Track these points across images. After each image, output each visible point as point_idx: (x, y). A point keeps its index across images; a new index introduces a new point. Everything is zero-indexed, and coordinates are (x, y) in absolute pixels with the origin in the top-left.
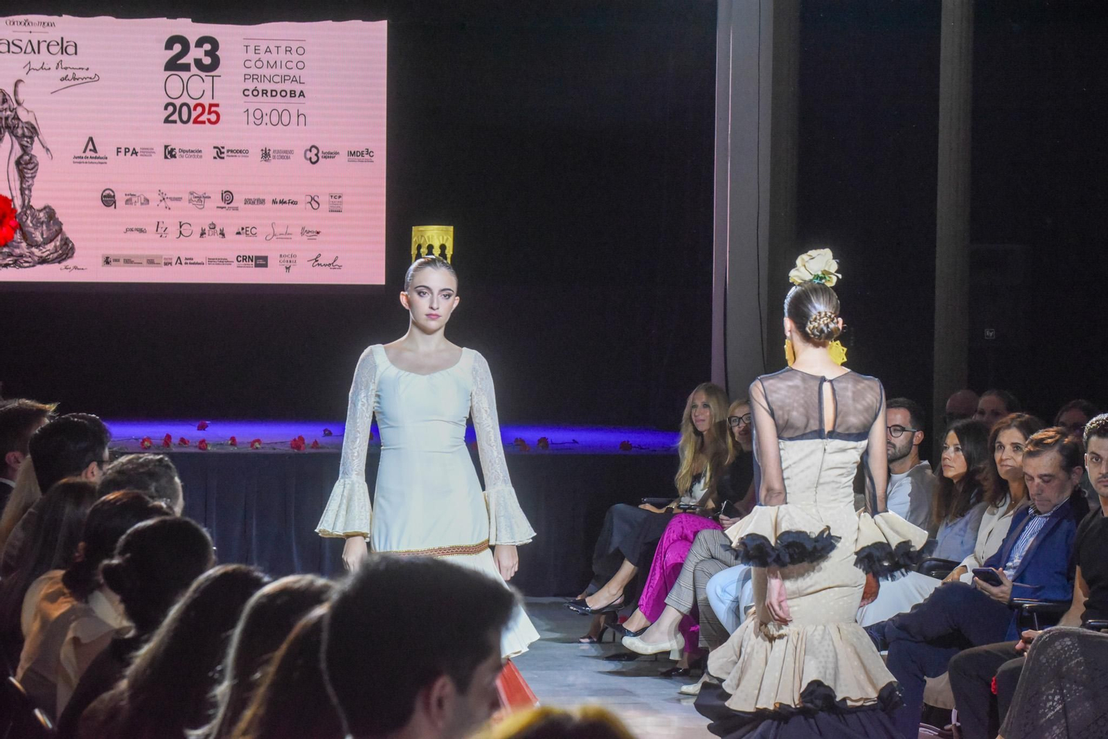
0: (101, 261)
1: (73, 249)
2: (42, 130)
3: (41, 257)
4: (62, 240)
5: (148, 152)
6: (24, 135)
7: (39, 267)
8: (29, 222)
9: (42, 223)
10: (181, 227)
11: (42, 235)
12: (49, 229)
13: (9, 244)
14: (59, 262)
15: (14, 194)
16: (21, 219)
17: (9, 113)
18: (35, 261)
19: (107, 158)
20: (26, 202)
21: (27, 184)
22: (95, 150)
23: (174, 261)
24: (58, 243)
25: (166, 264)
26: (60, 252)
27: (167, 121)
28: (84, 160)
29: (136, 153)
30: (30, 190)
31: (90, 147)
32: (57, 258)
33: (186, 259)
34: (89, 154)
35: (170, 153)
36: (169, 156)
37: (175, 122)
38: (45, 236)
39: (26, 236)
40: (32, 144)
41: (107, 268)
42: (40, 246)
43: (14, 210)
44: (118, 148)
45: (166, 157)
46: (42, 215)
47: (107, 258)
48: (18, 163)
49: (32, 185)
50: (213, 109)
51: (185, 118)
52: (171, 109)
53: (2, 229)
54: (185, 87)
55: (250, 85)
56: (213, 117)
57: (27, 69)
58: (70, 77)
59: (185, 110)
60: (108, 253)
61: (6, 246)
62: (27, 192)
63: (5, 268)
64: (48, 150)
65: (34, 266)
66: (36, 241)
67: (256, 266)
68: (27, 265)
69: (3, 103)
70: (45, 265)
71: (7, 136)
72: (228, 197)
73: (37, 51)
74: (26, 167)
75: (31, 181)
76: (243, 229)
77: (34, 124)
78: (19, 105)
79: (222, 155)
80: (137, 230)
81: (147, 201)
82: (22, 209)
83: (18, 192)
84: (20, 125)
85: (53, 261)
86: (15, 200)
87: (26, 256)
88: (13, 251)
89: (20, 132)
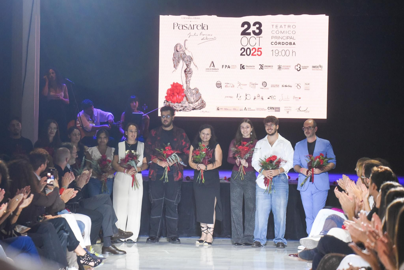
0: (216, 108)
1: (205, 104)
2: (194, 59)
3: (193, 107)
5: (234, 67)
8: (189, 94)
9: (194, 94)
10: (246, 96)
12: (196, 97)
13: (181, 102)
14: (200, 109)
15: (183, 83)
16: (186, 93)
17: (182, 52)
18: (191, 109)
19: (218, 69)
20: (188, 86)
21: (189, 79)
22: (214, 66)
23: (243, 109)
24: (200, 102)
25: (240, 110)
26: (200, 105)
27: (241, 55)
28: (210, 70)
29: (229, 67)
31: (212, 65)
33: (248, 108)
34: (212, 68)
35: (243, 67)
36: (242, 68)
37: (244, 55)
38: (195, 99)
39: (187, 99)
40: (190, 64)
41: (218, 112)
42: (193, 103)
43: (184, 90)
44: (223, 66)
45: (241, 69)
46: (194, 91)
48: (185, 71)
49: (190, 80)
50: (259, 50)
51: (248, 53)
52: (243, 50)
53: (179, 97)
54: (249, 41)
55: (274, 40)
56: (259, 53)
57: (189, 35)
58: (205, 38)
59: (248, 50)
60: (218, 106)
61: (180, 103)
62: (188, 82)
63: (180, 112)
64: (196, 66)
65: (190, 111)
66: (192, 101)
67: (276, 111)
68: (188, 110)
69: (180, 49)
70: (195, 110)
71: (181, 61)
72: (265, 84)
73: (193, 28)
74: (187, 72)
75: (190, 78)
76: (270, 97)
77: (191, 56)
78: (186, 49)
79: (262, 68)
80: (229, 97)
81: (233, 86)
82: (186, 89)
83: (185, 82)
84: (186, 57)
85: (197, 109)
86: (184, 85)
87: (188, 107)
88: (183, 105)
89: (186, 59)
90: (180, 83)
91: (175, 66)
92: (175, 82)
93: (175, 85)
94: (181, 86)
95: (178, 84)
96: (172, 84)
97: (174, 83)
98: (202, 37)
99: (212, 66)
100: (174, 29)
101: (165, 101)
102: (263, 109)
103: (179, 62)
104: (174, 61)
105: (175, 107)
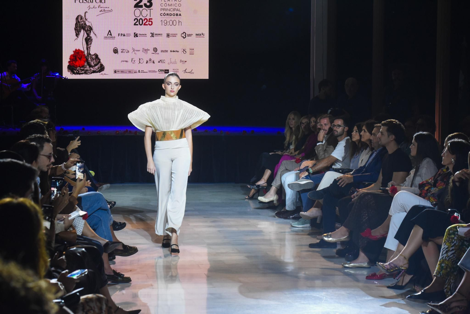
0: (113, 72)
1: (104, 68)
2: (94, 28)
3: (94, 71)
4: (100, 65)
5: (129, 35)
6: (88, 30)
8: (89, 59)
9: (94, 59)
10: (140, 60)
12: (96, 61)
13: (83, 66)
14: (100, 72)
15: (85, 50)
16: (87, 58)
17: (83, 23)
18: (91, 72)
19: (115, 37)
20: (89, 52)
21: (89, 46)
22: (111, 35)
23: (137, 72)
24: (99, 66)
25: (135, 73)
26: (100, 69)
27: (135, 24)
28: (108, 38)
29: (125, 36)
30: (90, 49)
31: (110, 33)
32: (98, 71)
33: (142, 71)
34: (109, 36)
35: (136, 35)
37: (137, 25)
38: (95, 64)
39: (88, 64)
40: (90, 33)
41: (116, 74)
42: (93, 67)
43: (85, 55)
44: (119, 34)
45: (135, 37)
46: (94, 56)
47: (115, 71)
48: (86, 39)
49: (90, 47)
50: (150, 20)
51: (141, 23)
52: (136, 20)
54: (141, 13)
55: (163, 12)
56: (150, 23)
57: (89, 8)
58: (103, 10)
59: (141, 21)
60: (115, 69)
62: (89, 49)
63: (82, 74)
64: (95, 35)
65: (91, 74)
66: (92, 65)
67: (165, 73)
68: (89, 73)
69: (81, 20)
70: (95, 73)
71: (82, 31)
72: (155, 50)
73: (92, 2)
74: (88, 40)
75: (90, 45)
76: (160, 60)
77: (91, 26)
78: (86, 20)
79: (153, 36)
80: (125, 61)
81: (128, 52)
82: (87, 55)
83: (86, 49)
84: (87, 27)
85: (97, 72)
86: (85, 51)
87: (89, 70)
88: (84, 69)
89: (86, 29)
90: (82, 49)
91: (77, 35)
92: (77, 49)
93: (77, 52)
94: (83, 52)
97: (76, 50)
98: (100, 9)
99: (110, 35)
100: (75, 2)
101: (69, 65)
102: (154, 72)
103: (80, 32)
104: (76, 31)
105: (77, 70)
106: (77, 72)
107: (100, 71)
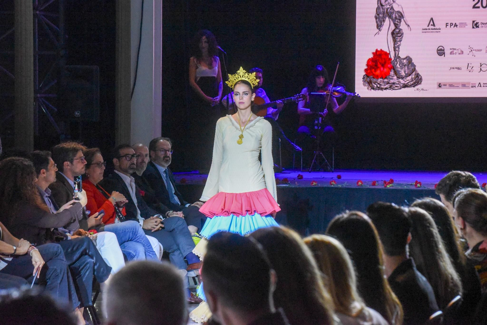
0: (436, 86)
1: (421, 79)
2: (406, 15)
3: (404, 84)
4: (415, 74)
5: (463, 25)
6: (396, 18)
7: (403, 89)
8: (398, 65)
9: (405, 66)
10: (481, 66)
11: (405, 72)
12: (408, 69)
13: (388, 77)
14: (414, 87)
15: (390, 50)
16: (394, 63)
17: (388, 6)
18: (401, 86)
19: (440, 29)
20: (397, 54)
21: (398, 45)
22: (434, 25)
23: (477, 85)
24: (413, 77)
25: (472, 87)
26: (414, 81)
27: (474, 7)
28: (428, 31)
29: (457, 26)
30: (399, 48)
31: (432, 23)
32: (412, 84)
33: (484, 84)
34: (431, 27)
35: (476, 25)
36: (475, 27)
37: (479, 7)
38: (406, 73)
39: (396, 73)
40: (400, 23)
41: (440, 90)
42: (403, 78)
43: (391, 59)
44: (446, 24)
45: (473, 28)
46: (405, 61)
47: (440, 84)
48: (393, 33)
49: (400, 45)
51: (484, 5)
53: (384, 69)
59: (485, 0)
60: (440, 81)
61: (386, 78)
62: (397, 49)
63: (385, 90)
64: (408, 26)
65: (400, 89)
66: (402, 76)
68: (397, 88)
69: (386, 1)
70: (406, 88)
71: (387, 19)
74: (397, 35)
75: (399, 43)
77: (401, 11)
78: (394, 1)
80: (456, 68)
81: (462, 52)
82: (395, 58)
83: (393, 49)
84: (394, 13)
85: (410, 86)
86: (391, 53)
87: (396, 84)
88: (389, 81)
89: (394, 16)
90: (386, 49)
91: (379, 27)
92: (379, 49)
93: (378, 53)
94: (387, 54)
95: (383, 51)
96: (374, 51)
97: (377, 50)
101: (364, 75)
103: (384, 21)
104: (377, 20)
105: (378, 84)
106: (379, 86)
107: (414, 85)
